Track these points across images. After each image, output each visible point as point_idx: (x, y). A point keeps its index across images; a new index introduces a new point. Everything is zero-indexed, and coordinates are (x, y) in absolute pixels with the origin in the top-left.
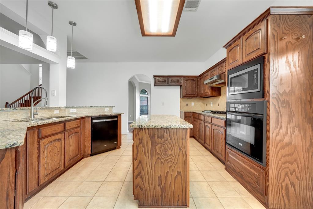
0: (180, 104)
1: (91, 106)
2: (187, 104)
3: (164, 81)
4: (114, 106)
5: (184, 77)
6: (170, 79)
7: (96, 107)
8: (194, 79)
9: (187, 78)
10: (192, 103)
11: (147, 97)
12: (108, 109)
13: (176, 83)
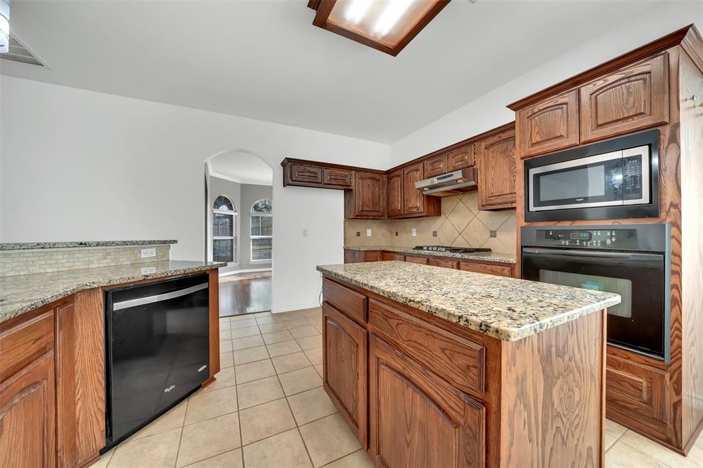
0: (345, 233)
1: (83, 241)
2: (359, 233)
3: (312, 175)
4: (175, 242)
5: (357, 170)
6: (327, 171)
7: (106, 244)
8: (377, 177)
9: (363, 174)
10: (368, 230)
11: (232, 216)
12: (154, 250)
13: (339, 183)
